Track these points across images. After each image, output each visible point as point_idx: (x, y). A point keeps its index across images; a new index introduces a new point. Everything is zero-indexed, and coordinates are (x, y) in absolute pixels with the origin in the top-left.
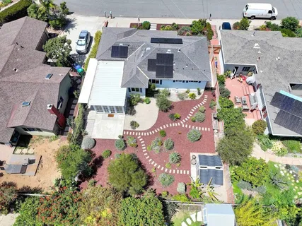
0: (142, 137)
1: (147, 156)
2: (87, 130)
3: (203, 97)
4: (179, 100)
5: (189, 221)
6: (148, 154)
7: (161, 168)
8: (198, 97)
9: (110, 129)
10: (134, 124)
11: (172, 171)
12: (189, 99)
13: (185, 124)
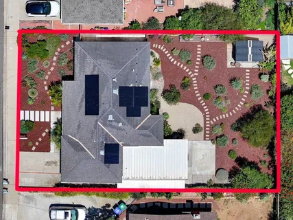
0: (211, 119)
1: (232, 113)
2: (205, 182)
3: (157, 50)
4: (162, 78)
5: (290, 72)
6: (231, 110)
7: (244, 98)
8: (157, 56)
9: (203, 155)
10: (196, 130)
11: (247, 86)
12: (160, 67)
13: (193, 72)
